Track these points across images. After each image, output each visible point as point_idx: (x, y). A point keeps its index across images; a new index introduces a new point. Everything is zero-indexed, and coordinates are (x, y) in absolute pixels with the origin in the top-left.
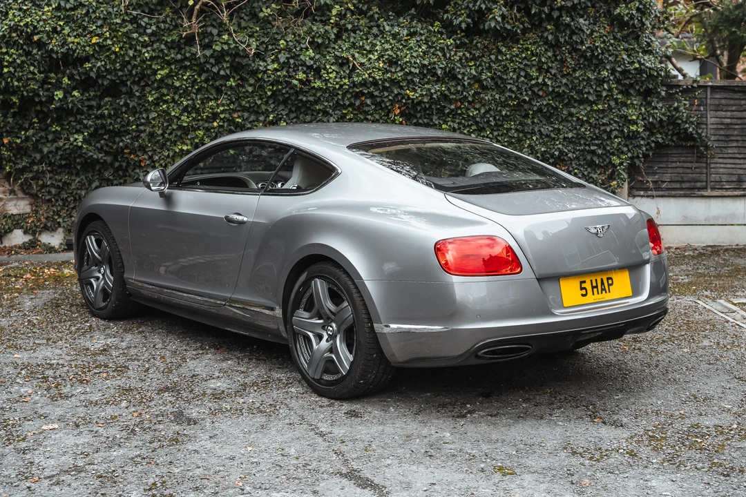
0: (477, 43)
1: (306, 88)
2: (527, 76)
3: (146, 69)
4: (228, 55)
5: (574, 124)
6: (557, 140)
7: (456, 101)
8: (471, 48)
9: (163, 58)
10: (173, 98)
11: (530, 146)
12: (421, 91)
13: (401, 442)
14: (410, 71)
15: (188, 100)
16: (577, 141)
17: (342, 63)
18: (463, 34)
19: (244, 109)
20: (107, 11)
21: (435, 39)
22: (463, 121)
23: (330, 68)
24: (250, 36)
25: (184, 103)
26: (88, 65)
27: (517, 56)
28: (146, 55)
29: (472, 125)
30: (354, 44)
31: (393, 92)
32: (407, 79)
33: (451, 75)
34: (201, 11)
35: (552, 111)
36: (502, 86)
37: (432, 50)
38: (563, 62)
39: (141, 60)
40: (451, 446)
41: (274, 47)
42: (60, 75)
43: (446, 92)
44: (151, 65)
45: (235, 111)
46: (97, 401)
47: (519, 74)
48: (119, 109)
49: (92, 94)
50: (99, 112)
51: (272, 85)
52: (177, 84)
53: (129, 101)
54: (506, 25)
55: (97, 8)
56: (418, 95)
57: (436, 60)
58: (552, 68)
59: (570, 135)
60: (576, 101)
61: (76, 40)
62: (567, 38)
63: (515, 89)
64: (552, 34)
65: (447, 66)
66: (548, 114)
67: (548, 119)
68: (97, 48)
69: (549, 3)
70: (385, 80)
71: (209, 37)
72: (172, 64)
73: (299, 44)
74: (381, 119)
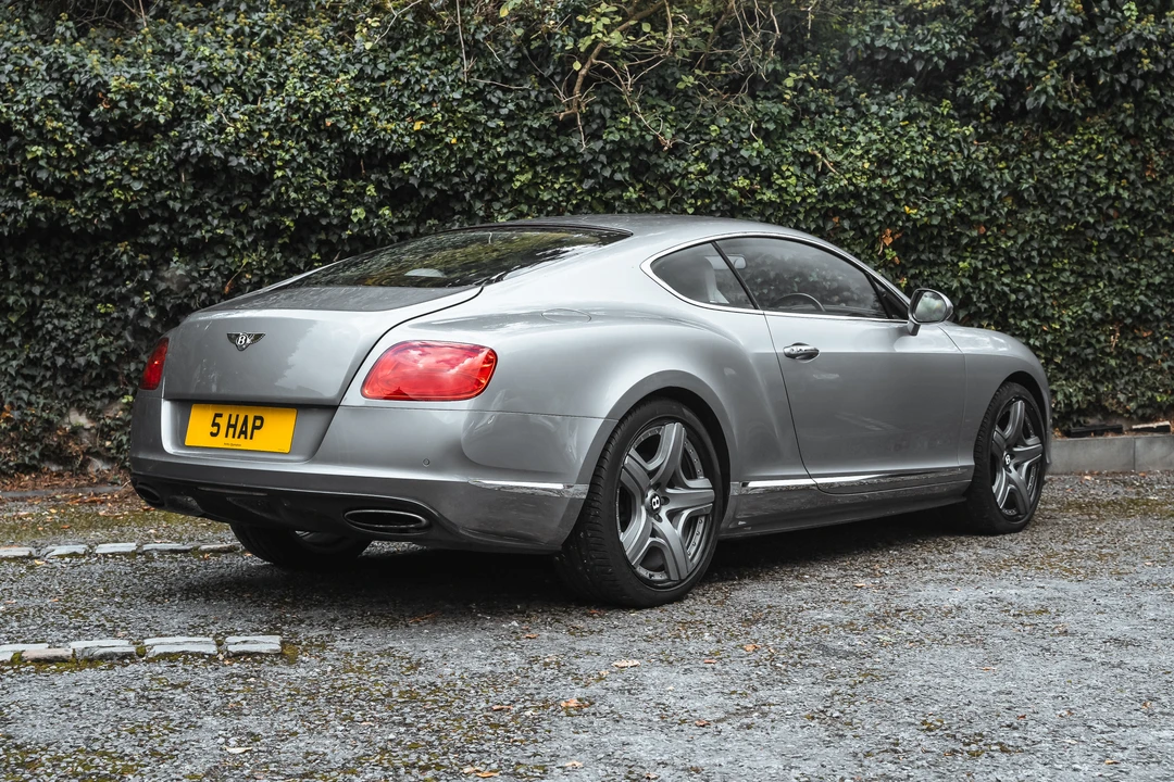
0: (1011, 132)
1: (747, 204)
2: (1092, 183)
3: (497, 172)
4: (629, 149)
5: (1163, 261)
6: (1137, 288)
7: (979, 223)
8: (1001, 140)
9: (524, 154)
11: (1094, 299)
12: (928, 206)
14: (912, 175)
16: (1168, 290)
17: (806, 161)
18: (989, 118)
20: (438, 80)
21: (945, 126)
22: (989, 258)
24: (662, 119)
26: (406, 166)
27: (1074, 152)
29: (1003, 263)
30: (822, 133)
31: (884, 209)
32: (905, 188)
33: (973, 183)
34: (587, 81)
35: (1128, 242)
36: (1049, 201)
37: (943, 144)
38: (1145, 161)
39: (489, 159)
41: (698, 137)
42: (361, 183)
43: (965, 211)
44: (505, 166)
47: (1078, 180)
49: (407, 214)
51: (695, 197)
52: (546, 197)
54: (1059, 103)
55: (422, 76)
56: (923, 214)
57: (949, 158)
58: (1128, 171)
59: (1157, 280)
60: (1165, 225)
61: (391, 126)
62: (1154, 123)
63: (1071, 204)
64: (1130, 116)
65: (967, 168)
66: (1122, 247)
67: (1122, 253)
68: (422, 139)
69: (1126, 67)
70: (873, 189)
71: (598, 121)
72: (537, 164)
73: (738, 132)
74: (863, 252)
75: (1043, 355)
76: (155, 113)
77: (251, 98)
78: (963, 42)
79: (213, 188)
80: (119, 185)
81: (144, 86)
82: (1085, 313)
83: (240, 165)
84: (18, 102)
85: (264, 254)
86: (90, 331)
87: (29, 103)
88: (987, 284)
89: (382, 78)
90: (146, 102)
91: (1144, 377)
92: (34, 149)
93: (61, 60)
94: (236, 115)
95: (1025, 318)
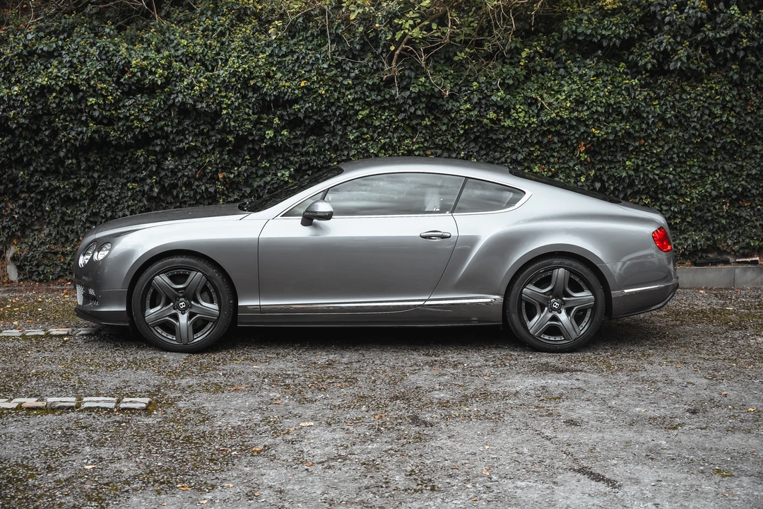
0: (662, 82)
1: (496, 127)
2: (711, 114)
3: (348, 109)
4: (424, 96)
5: (758, 161)
6: (740, 177)
7: (640, 138)
8: (656, 87)
9: (364, 99)
10: (372, 137)
11: (713, 182)
12: (606, 129)
13: (622, 447)
14: (596, 110)
15: (385, 138)
16: (761, 178)
17: (532, 103)
18: (647, 74)
19: (437, 146)
20: (315, 57)
21: (620, 79)
22: (647, 158)
23: (520, 108)
24: (444, 78)
25: (382, 141)
26: (296, 107)
27: (701, 95)
28: (349, 97)
29: (655, 161)
30: (542, 85)
31: (579, 130)
32: (592, 118)
33: (636, 114)
34: (400, 56)
35: (735, 149)
36: (686, 124)
37: (618, 90)
38: (747, 100)
39: (344, 102)
40: (669, 452)
41: (467, 88)
42: (271, 116)
43: (631, 130)
44: (353, 107)
45: (428, 148)
46: (339, 405)
47: (703, 112)
48: (322, 147)
49: (299, 133)
50: (304, 149)
51: (464, 124)
52: (377, 123)
53: (332, 140)
54: (691, 65)
55: (306, 54)
56: (603, 133)
57: (621, 99)
58: (736, 106)
59: (754, 172)
60: (760, 138)
61: (288, 84)
62: (752, 77)
63: (698, 126)
64: (736, 73)
65: (632, 105)
66: (731, 151)
67: (731, 156)
68: (305, 91)
69: (734, 43)
70: (572, 119)
71: (407, 80)
72: (372, 105)
73: (491, 85)
74: (567, 155)
75: (679, 217)
76: (156, 79)
77: (210, 68)
78: (633, 28)
79: (190, 119)
80: (137, 118)
81: (150, 63)
82: (706, 191)
83: (202, 107)
84: (83, 73)
85: (218, 156)
86: (125, 197)
87: (88, 74)
88: (644, 174)
89: (284, 56)
90: (151, 73)
91: (744, 230)
92: (91, 100)
93: (106, 49)
94: (201, 79)
95: (668, 194)
